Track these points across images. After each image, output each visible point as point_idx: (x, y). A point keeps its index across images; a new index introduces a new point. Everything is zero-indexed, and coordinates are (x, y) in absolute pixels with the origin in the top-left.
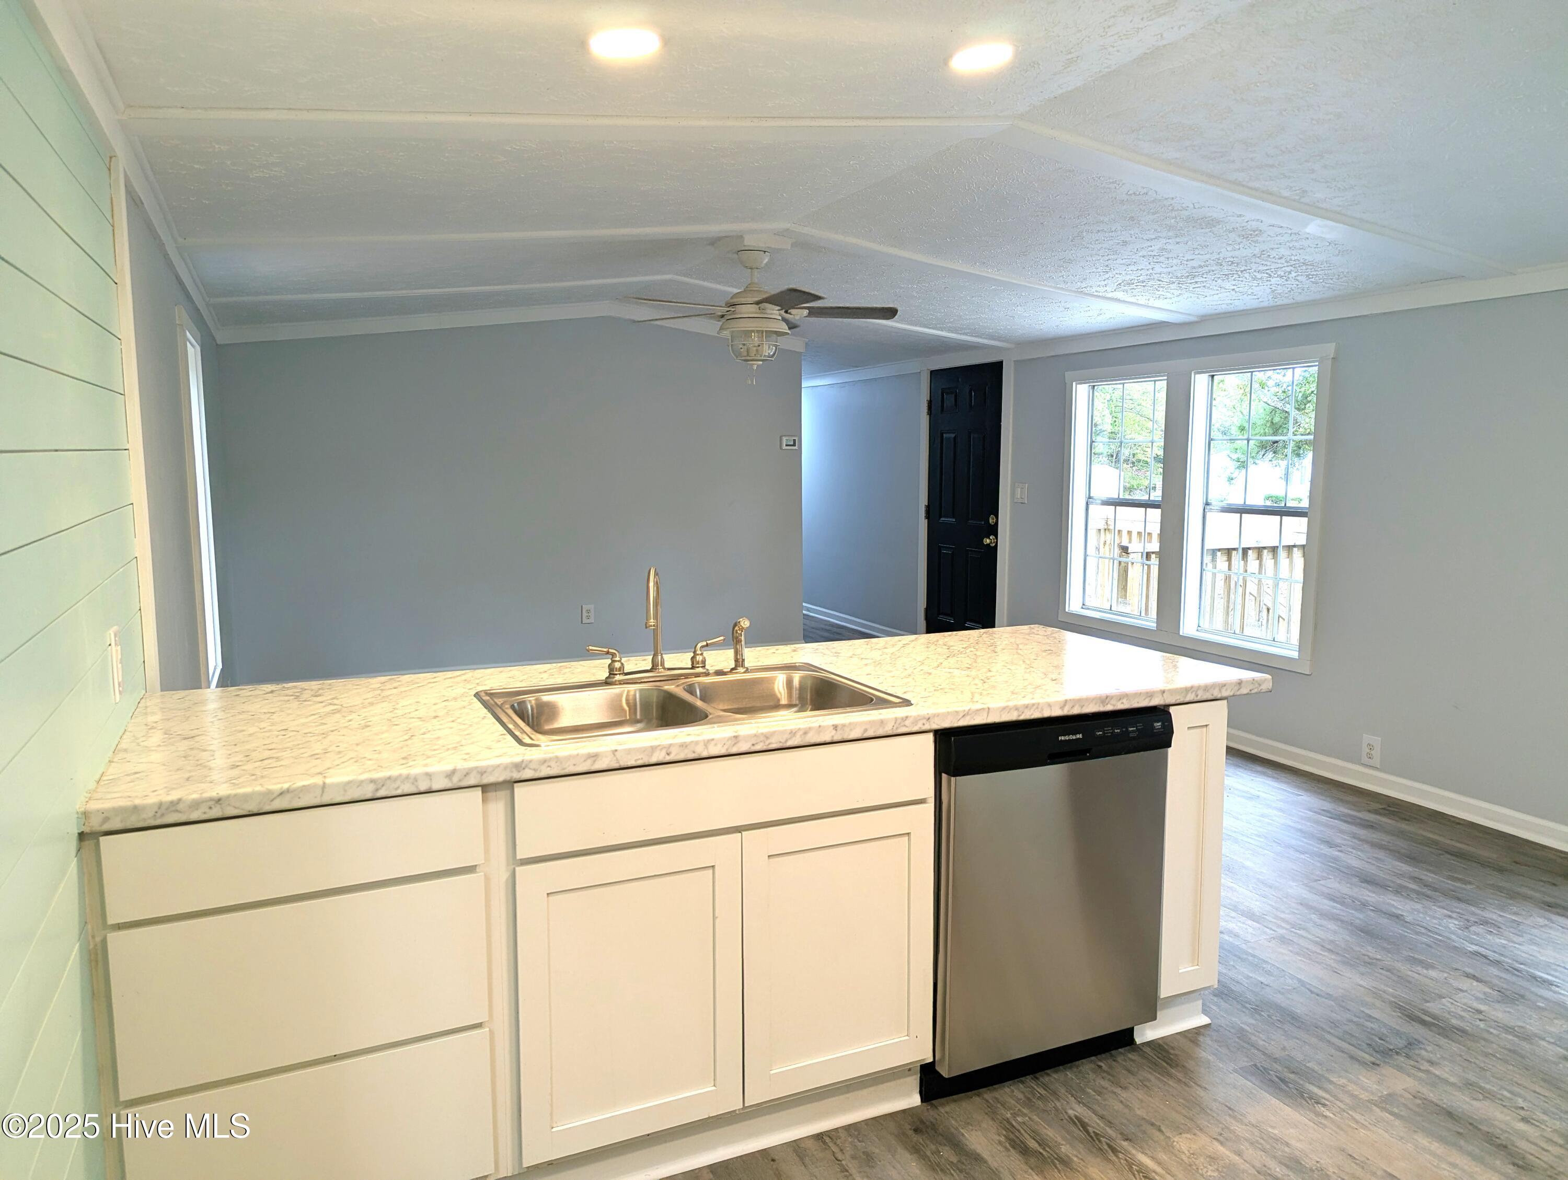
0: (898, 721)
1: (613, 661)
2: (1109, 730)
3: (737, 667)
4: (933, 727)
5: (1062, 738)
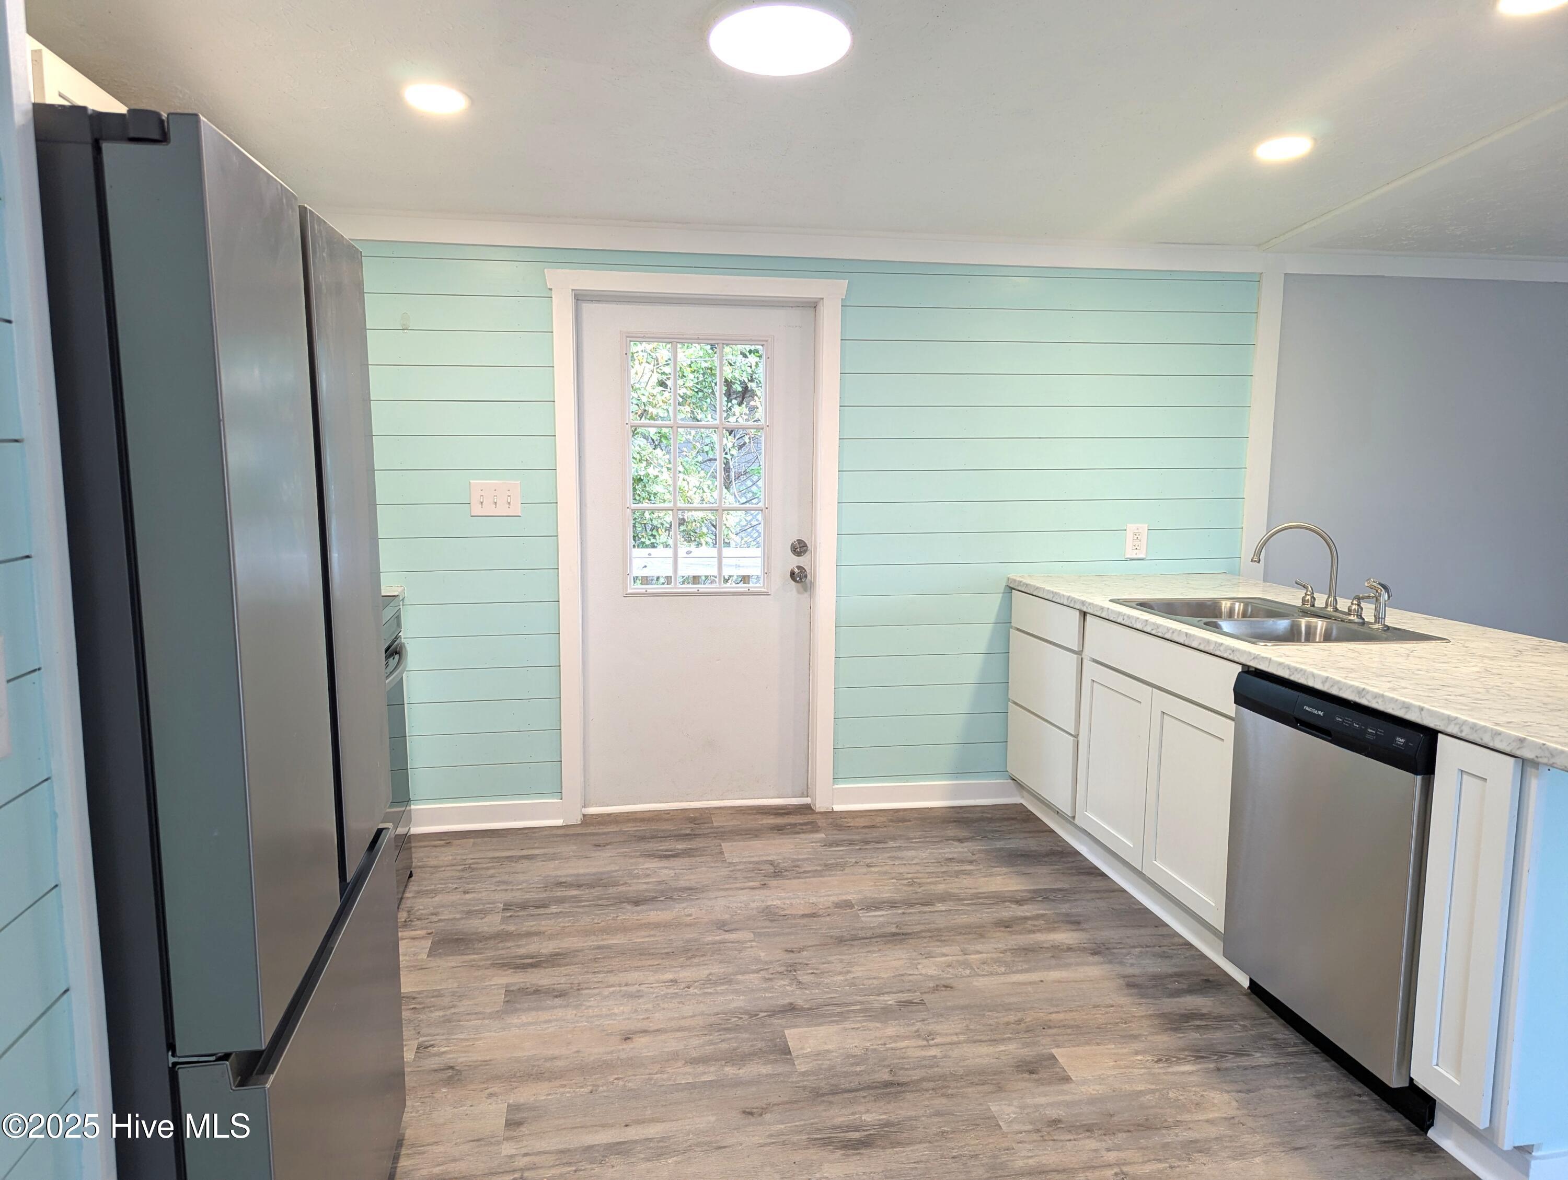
0: (1217, 645)
1: (1306, 594)
2: (1348, 721)
3: (1375, 622)
4: (1236, 659)
5: (1307, 708)
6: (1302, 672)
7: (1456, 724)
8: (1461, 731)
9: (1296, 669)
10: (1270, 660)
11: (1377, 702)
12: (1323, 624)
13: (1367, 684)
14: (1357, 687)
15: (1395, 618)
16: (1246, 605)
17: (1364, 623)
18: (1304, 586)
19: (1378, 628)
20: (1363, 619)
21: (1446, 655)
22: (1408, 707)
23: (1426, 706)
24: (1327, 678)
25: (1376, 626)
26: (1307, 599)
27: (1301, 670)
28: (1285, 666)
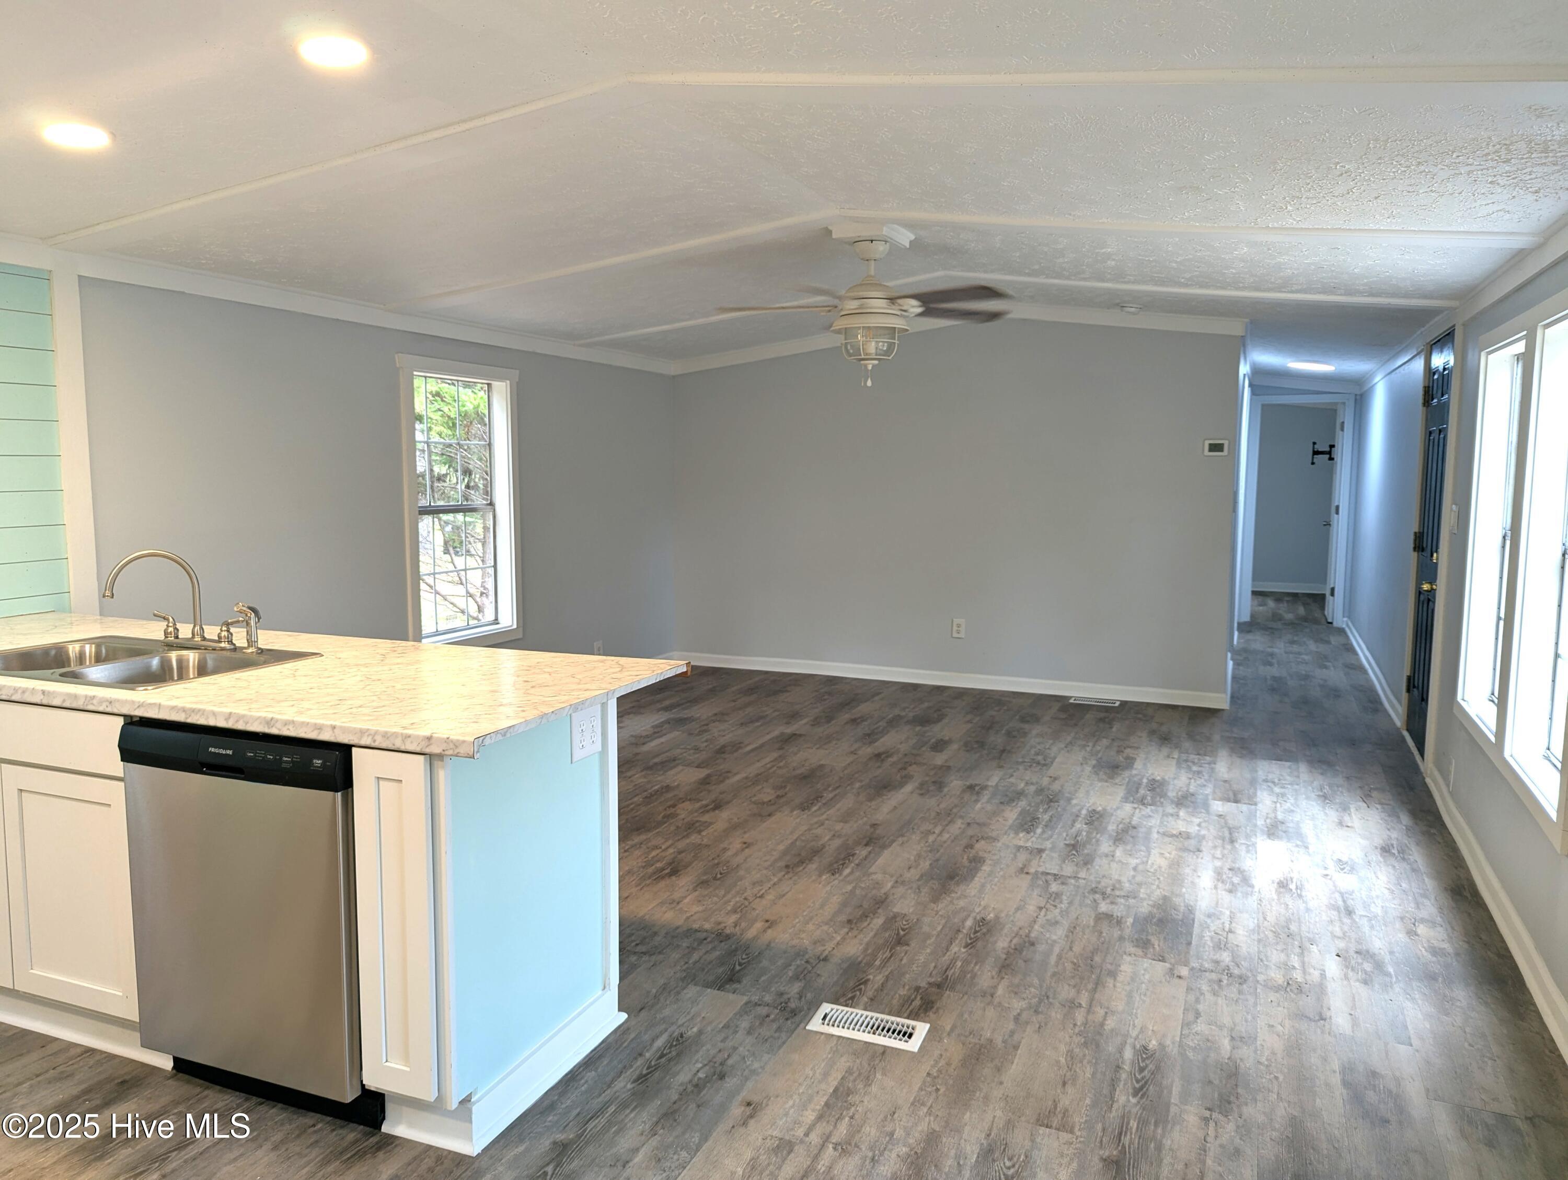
1: (168, 626)
2: (261, 754)
3: (249, 646)
4: (116, 711)
5: (212, 750)
6: (201, 713)
7: (368, 736)
8: (374, 741)
9: (193, 710)
10: (160, 705)
11: (288, 729)
12: (195, 656)
13: (273, 712)
14: (265, 718)
15: (268, 639)
16: (98, 646)
17: (235, 649)
18: (164, 618)
19: (253, 652)
20: (234, 645)
21: (326, 670)
22: (320, 728)
23: (337, 723)
24: (230, 714)
25: (250, 650)
26: (169, 631)
27: (199, 710)
28: (179, 709)
